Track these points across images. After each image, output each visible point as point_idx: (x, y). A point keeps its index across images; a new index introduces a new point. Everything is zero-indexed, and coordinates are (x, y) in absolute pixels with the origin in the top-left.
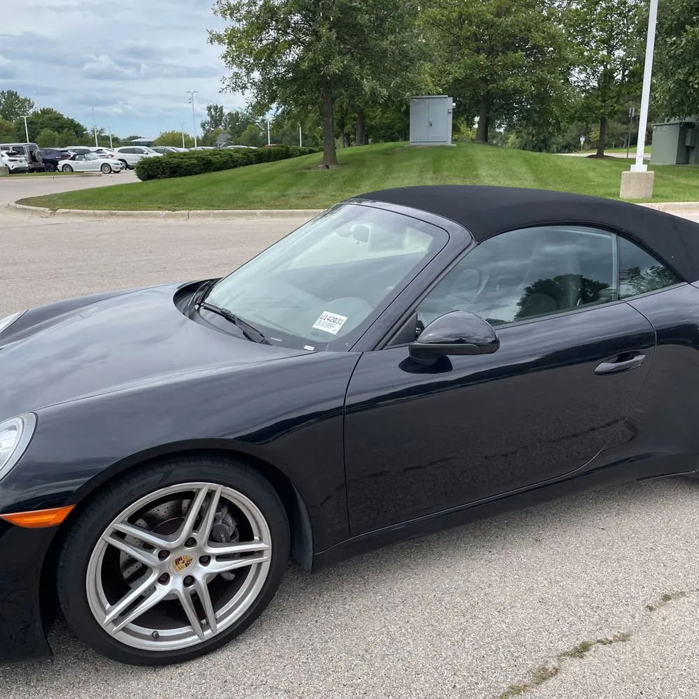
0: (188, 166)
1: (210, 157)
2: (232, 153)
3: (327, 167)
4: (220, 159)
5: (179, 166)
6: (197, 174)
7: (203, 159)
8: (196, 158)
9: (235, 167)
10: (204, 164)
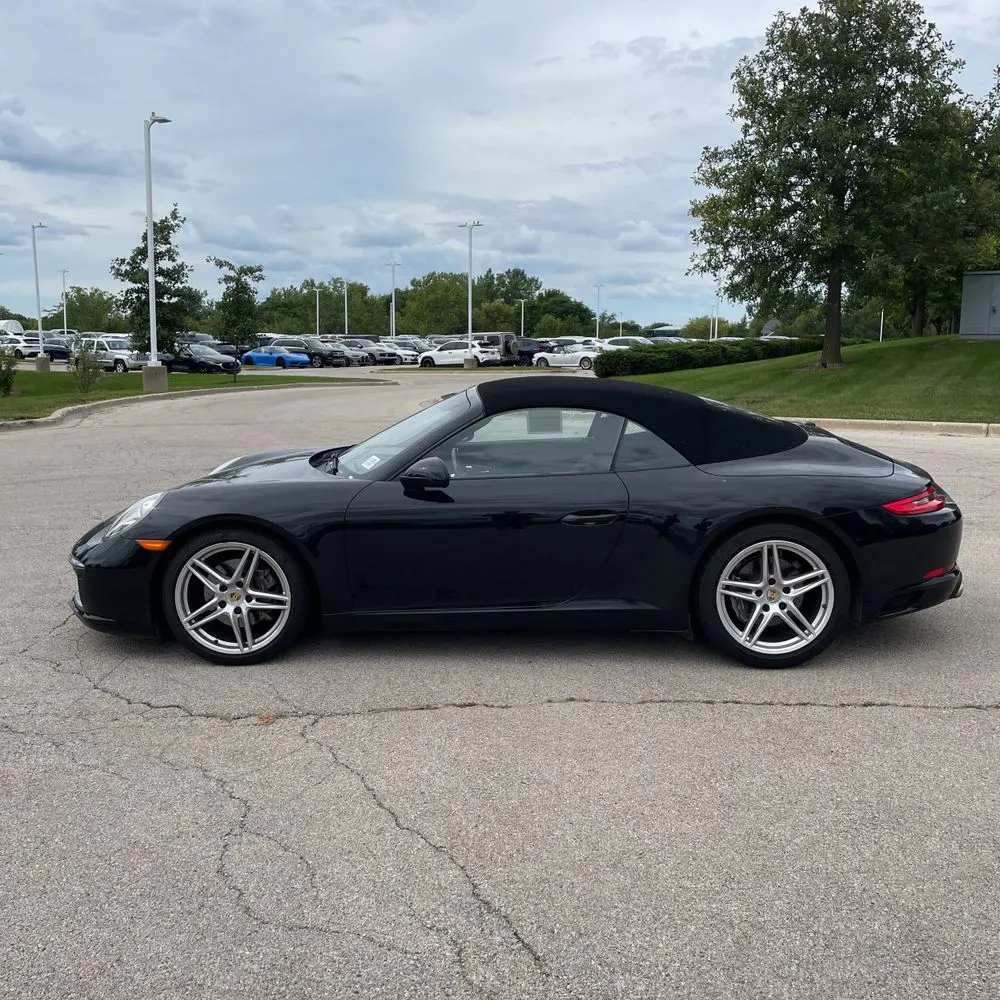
0: (654, 362)
1: (689, 351)
2: (726, 346)
3: (825, 365)
4: (704, 354)
5: (642, 361)
6: (666, 370)
7: (678, 353)
8: (669, 352)
9: (729, 363)
10: (678, 360)
